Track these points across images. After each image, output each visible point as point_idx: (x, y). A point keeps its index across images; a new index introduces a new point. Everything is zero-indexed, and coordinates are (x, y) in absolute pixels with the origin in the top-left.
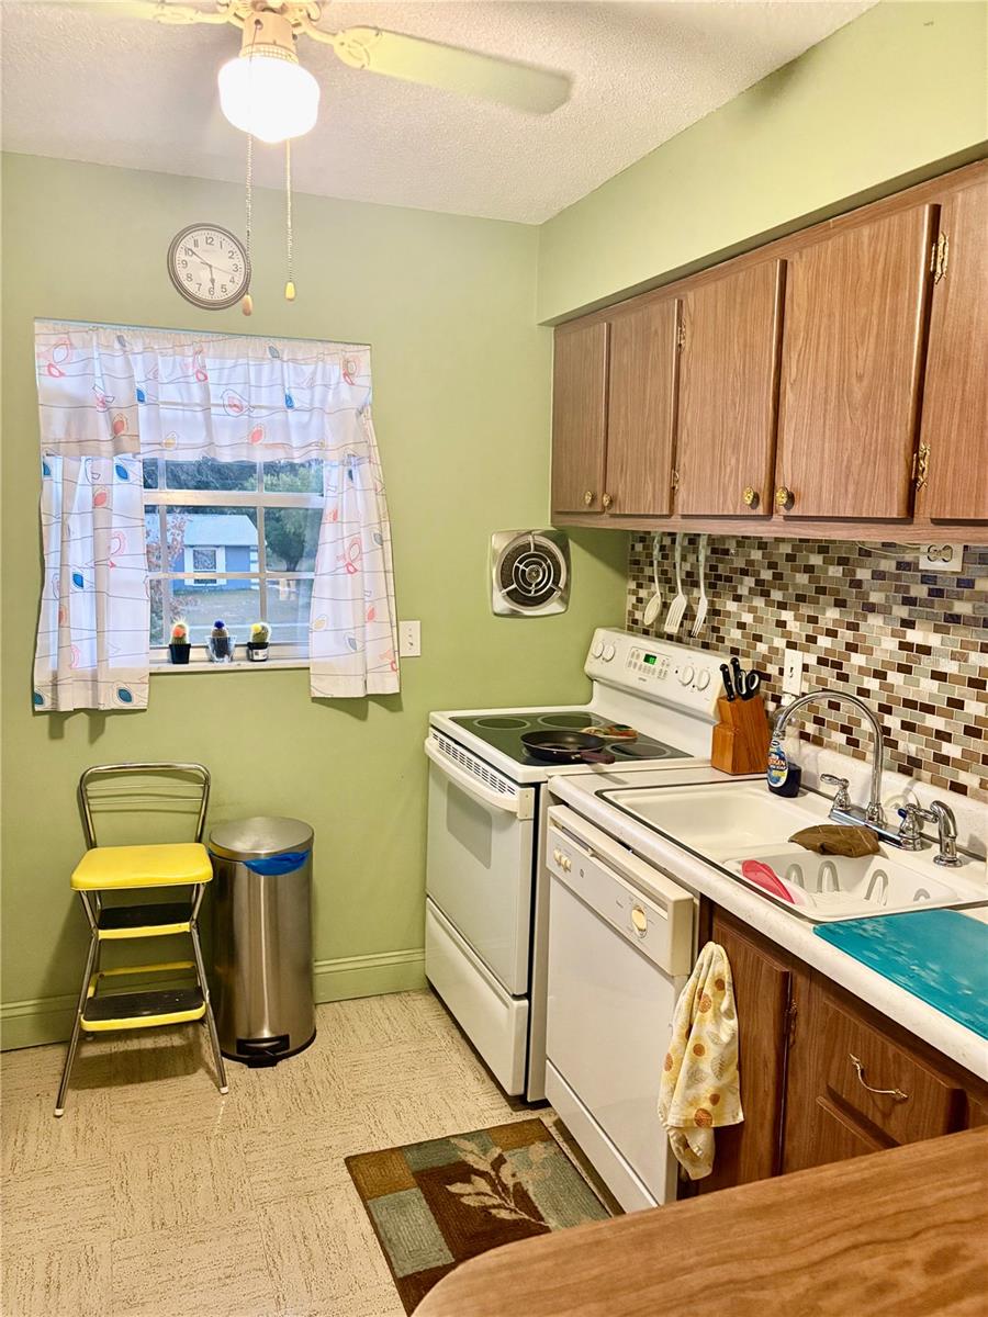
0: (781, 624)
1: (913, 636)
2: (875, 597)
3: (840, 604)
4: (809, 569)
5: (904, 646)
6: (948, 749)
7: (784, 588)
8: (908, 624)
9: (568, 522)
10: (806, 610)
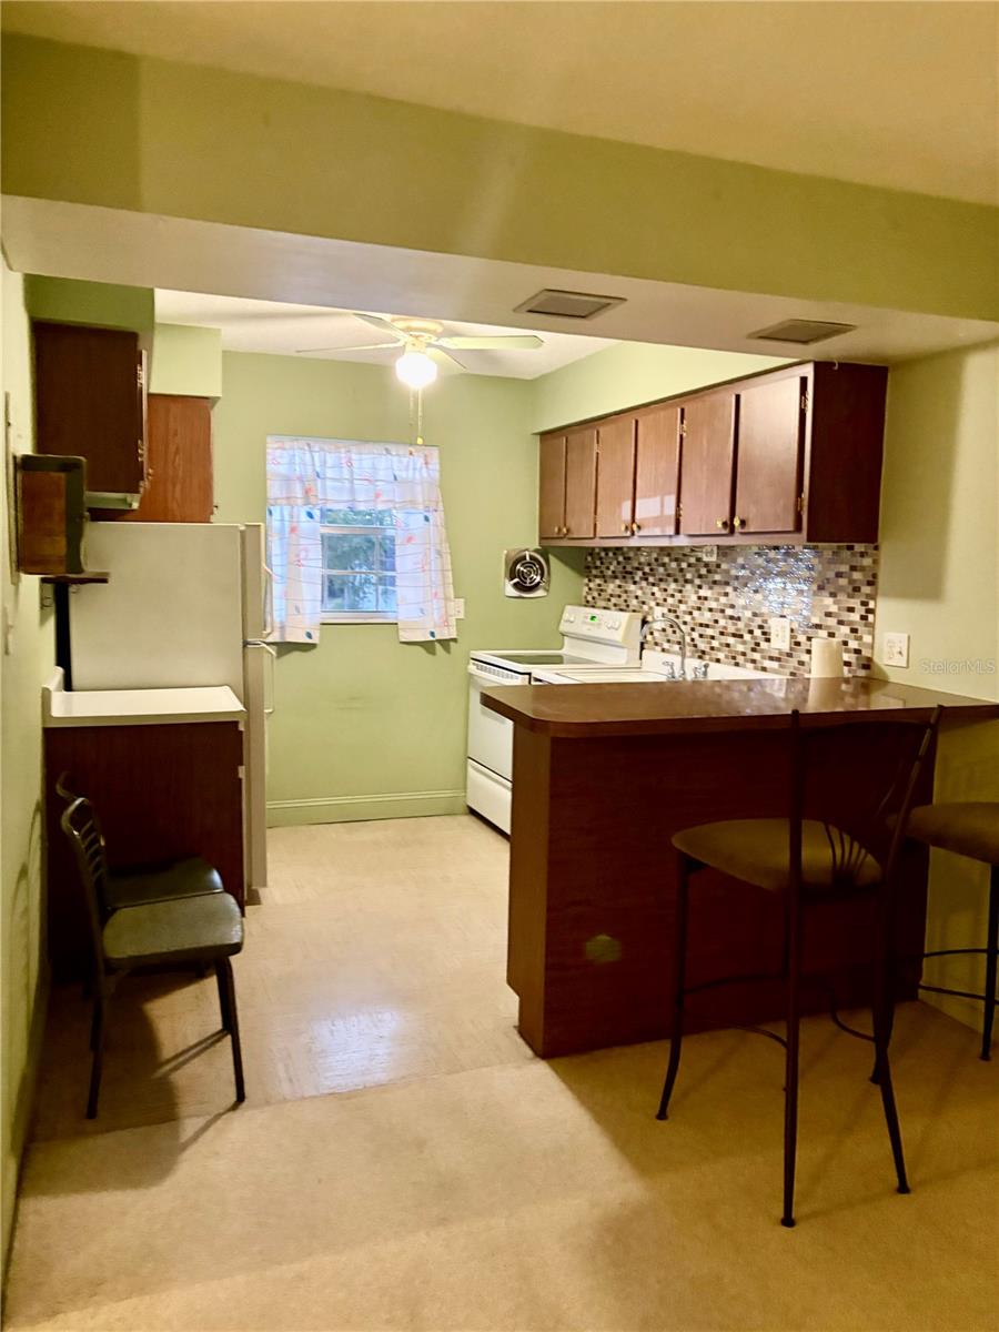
0: (653, 594)
1: (702, 593)
2: (689, 576)
3: (676, 581)
4: (664, 565)
5: (699, 598)
6: (715, 644)
7: (654, 575)
8: (700, 587)
9: (546, 543)
10: (663, 585)
